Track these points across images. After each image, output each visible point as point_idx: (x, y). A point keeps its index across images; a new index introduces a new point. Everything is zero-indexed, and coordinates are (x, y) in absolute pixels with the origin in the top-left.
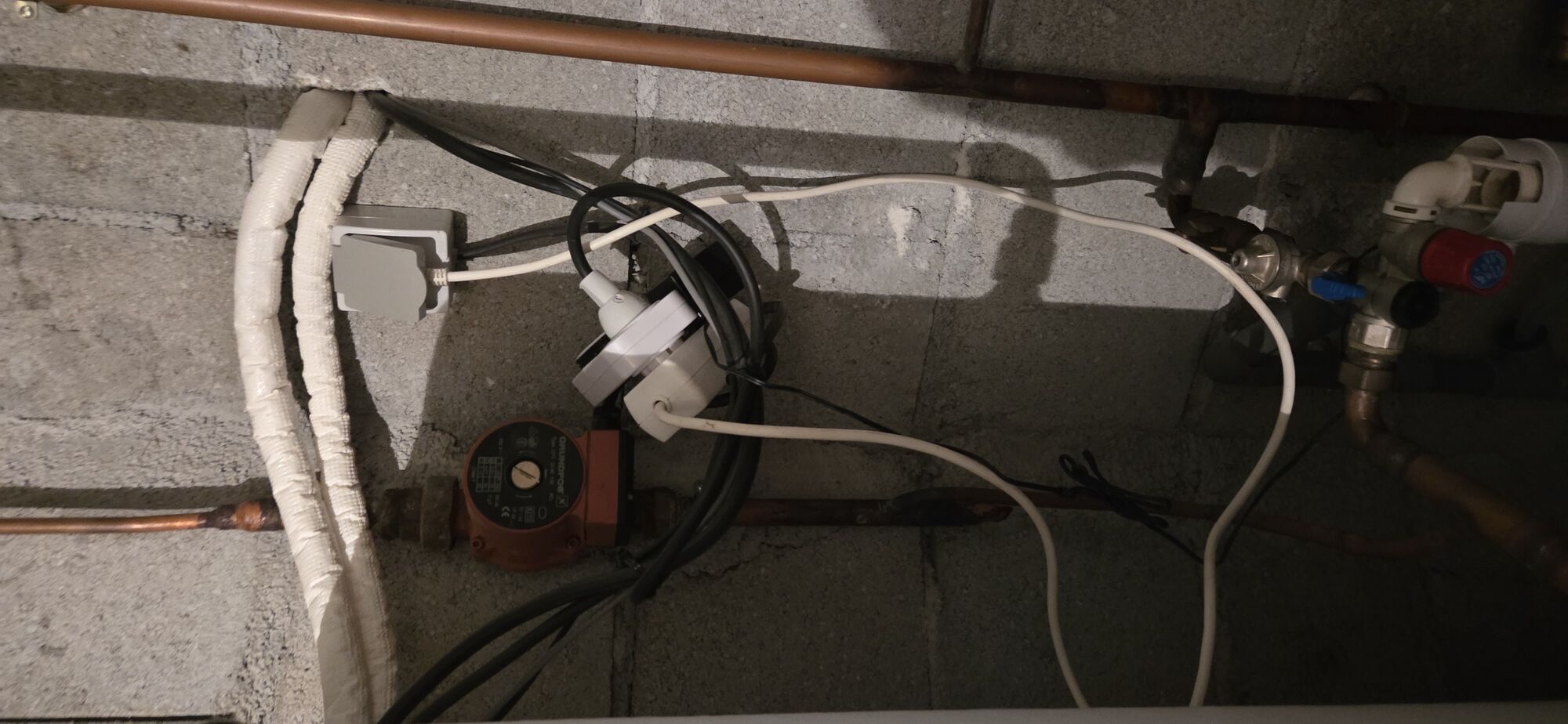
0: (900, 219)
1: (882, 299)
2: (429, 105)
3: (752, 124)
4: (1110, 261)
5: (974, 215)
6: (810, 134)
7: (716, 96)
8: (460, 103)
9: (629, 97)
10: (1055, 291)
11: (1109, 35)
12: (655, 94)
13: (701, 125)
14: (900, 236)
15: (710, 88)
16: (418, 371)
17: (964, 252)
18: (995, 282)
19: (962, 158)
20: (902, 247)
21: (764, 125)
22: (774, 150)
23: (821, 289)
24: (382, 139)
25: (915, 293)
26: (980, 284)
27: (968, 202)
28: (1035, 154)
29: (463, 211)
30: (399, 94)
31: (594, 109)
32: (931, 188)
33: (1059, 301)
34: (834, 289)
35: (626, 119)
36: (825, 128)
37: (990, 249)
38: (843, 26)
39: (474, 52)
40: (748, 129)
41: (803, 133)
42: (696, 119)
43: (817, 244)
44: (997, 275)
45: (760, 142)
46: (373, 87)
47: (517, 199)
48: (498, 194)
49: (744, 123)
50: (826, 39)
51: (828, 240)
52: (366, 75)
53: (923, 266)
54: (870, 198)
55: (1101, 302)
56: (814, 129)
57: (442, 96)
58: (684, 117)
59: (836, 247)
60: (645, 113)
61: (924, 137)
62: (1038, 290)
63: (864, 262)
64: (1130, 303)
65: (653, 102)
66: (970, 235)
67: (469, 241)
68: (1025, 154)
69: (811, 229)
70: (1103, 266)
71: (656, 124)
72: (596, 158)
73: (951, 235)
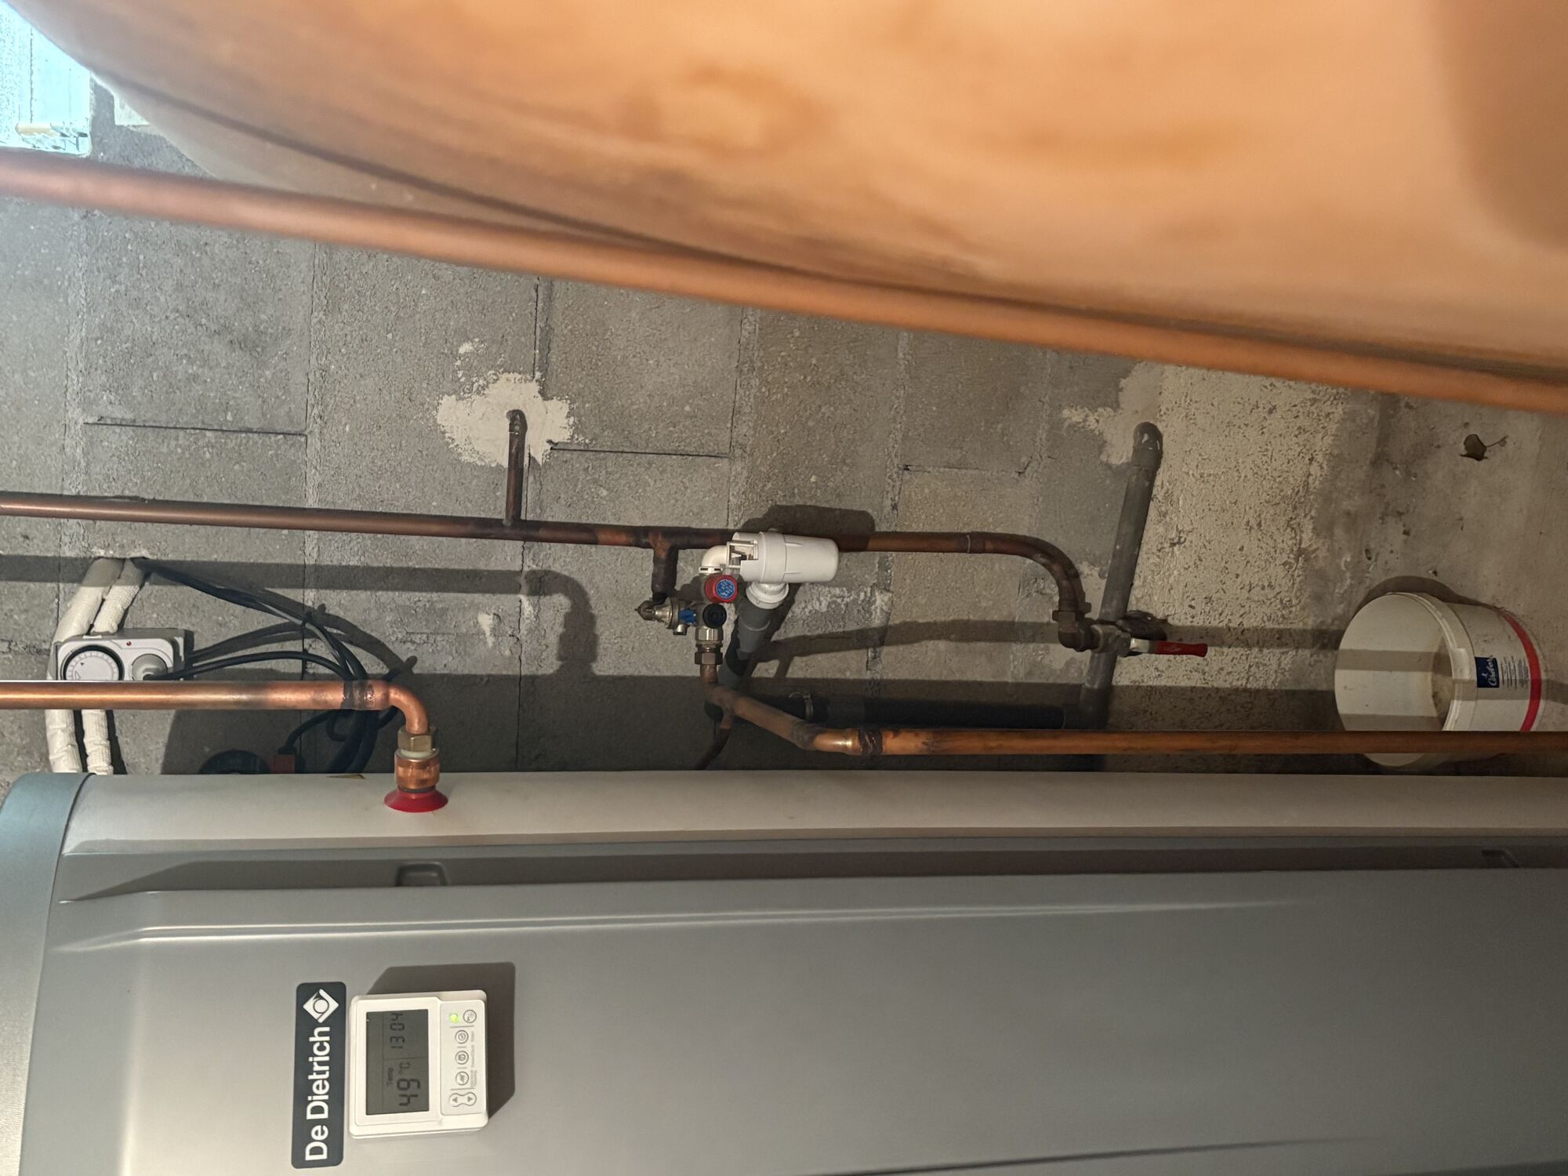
0: (486, 621)
1: (481, 677)
2: (174, 562)
3: (381, 565)
4: (637, 645)
5: (537, 617)
6: (419, 569)
7: (356, 549)
8: (192, 561)
9: (300, 552)
10: (603, 667)
11: (605, 502)
12: (316, 549)
13: (347, 567)
14: (488, 634)
15: (352, 545)
16: (157, 743)
17: (534, 642)
18: (560, 663)
19: (522, 580)
20: (490, 641)
21: (388, 565)
22: (396, 580)
23: (438, 672)
24: (141, 587)
25: (504, 673)
26: (550, 665)
27: (531, 608)
28: (572, 576)
29: (192, 630)
30: (155, 558)
31: (278, 561)
32: (505, 602)
33: (607, 674)
34: (446, 672)
35: (298, 566)
36: (429, 565)
37: (553, 639)
38: (434, 504)
39: (202, 529)
40: (379, 568)
41: (415, 569)
42: (344, 564)
43: (432, 640)
44: (560, 658)
45: (387, 576)
46: (138, 555)
47: (227, 620)
48: (215, 617)
49: (375, 565)
50: (424, 512)
51: (439, 638)
52: (135, 547)
53: (507, 653)
54: (464, 608)
55: (636, 673)
56: (422, 566)
57: (181, 558)
58: (335, 563)
59: (444, 643)
60: (310, 562)
61: (496, 569)
62: (590, 667)
63: (465, 651)
64: (657, 674)
65: (315, 555)
66: (536, 629)
67: (195, 649)
68: (565, 576)
69: (426, 631)
70: (633, 648)
71: (317, 568)
72: (279, 591)
73: (524, 631)
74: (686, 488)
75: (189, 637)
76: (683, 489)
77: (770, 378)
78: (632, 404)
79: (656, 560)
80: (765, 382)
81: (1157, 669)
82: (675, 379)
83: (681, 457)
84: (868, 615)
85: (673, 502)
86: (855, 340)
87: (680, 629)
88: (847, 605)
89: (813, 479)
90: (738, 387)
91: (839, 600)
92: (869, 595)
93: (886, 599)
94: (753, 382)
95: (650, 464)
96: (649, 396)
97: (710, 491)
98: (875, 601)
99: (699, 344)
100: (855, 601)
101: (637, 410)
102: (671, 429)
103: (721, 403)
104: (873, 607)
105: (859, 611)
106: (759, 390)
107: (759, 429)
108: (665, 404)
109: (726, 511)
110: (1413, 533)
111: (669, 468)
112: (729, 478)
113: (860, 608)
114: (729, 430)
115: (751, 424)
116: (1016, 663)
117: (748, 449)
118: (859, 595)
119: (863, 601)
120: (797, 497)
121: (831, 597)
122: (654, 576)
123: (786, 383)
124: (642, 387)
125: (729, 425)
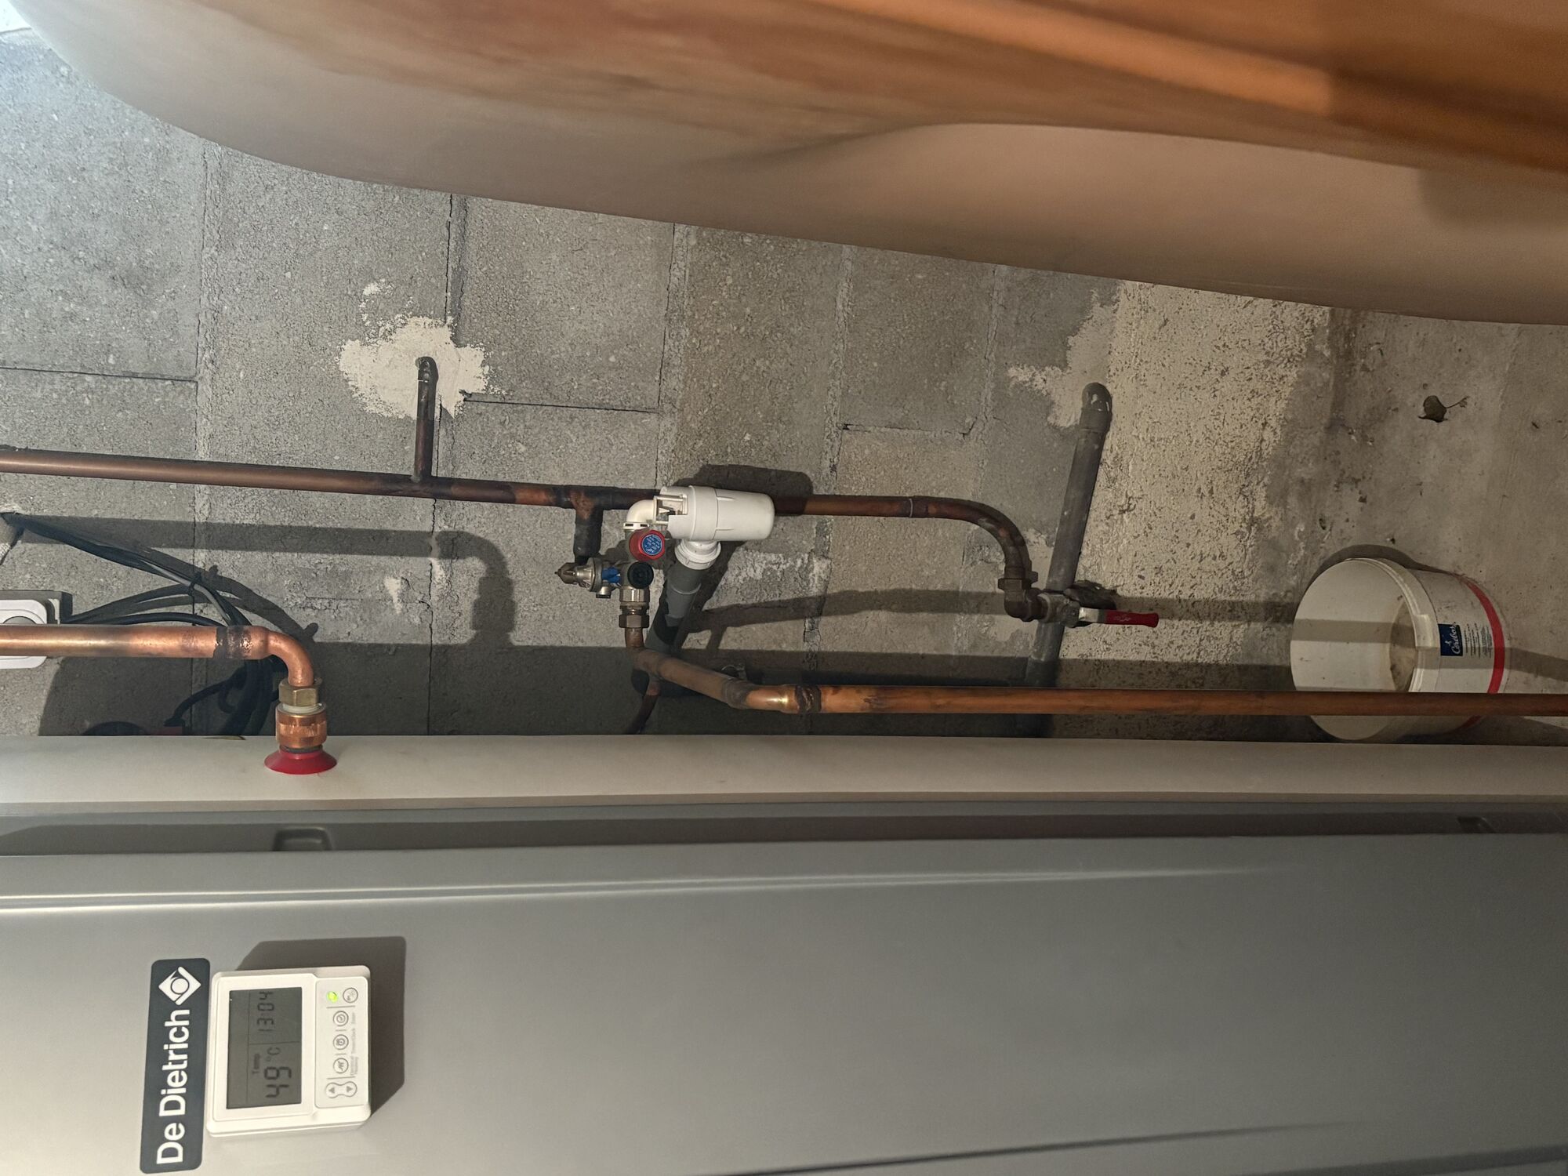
0: (393, 586)
1: (389, 647)
2: (49, 519)
3: (279, 524)
4: (558, 613)
5: (449, 582)
6: (320, 529)
7: (251, 506)
8: (70, 518)
9: (189, 509)
10: (522, 636)
11: (523, 459)
12: (207, 506)
13: (241, 526)
14: (395, 599)
15: (246, 501)
16: (32, 716)
17: (446, 609)
18: (475, 632)
19: (433, 542)
20: (398, 607)
21: (286, 524)
22: (295, 541)
23: (341, 641)
24: (13, 545)
25: (414, 642)
26: (464, 635)
27: (442, 572)
28: (487, 538)
29: (70, 592)
30: (28, 513)
31: (165, 518)
32: (414, 565)
33: (526, 644)
34: (350, 641)
35: (188, 524)
36: (330, 524)
37: (467, 606)
38: (337, 458)
39: (82, 483)
40: (275, 527)
41: (316, 528)
42: (238, 522)
43: (334, 606)
44: (475, 626)
45: (285, 536)
46: (9, 510)
47: (109, 582)
48: (95, 579)
49: (272, 524)
50: (326, 466)
51: (342, 604)
52: (6, 501)
53: (417, 621)
54: (370, 572)
55: (557, 644)
56: (323, 525)
57: (57, 513)
58: (228, 521)
59: (348, 609)
60: (201, 519)
61: (404, 529)
62: (508, 636)
63: (370, 619)
64: (580, 644)
65: (206, 512)
66: (447, 595)
67: (73, 614)
68: (479, 538)
69: (327, 596)
70: (554, 617)
71: (208, 526)
72: (166, 551)
73: (434, 598)
74: (612, 445)
75: (66, 600)
76: (608, 445)
77: (702, 328)
78: (553, 352)
79: (579, 521)
80: (695, 332)
81: (1105, 642)
82: (598, 327)
83: (605, 412)
84: (805, 583)
85: (597, 459)
86: (791, 290)
87: (603, 591)
88: (783, 572)
89: (747, 438)
90: (667, 337)
91: (775, 567)
92: (806, 562)
93: (824, 566)
94: (683, 333)
95: (572, 418)
96: (571, 344)
97: (637, 448)
98: (813, 568)
99: (624, 290)
100: (791, 568)
101: (558, 360)
102: (595, 380)
103: (649, 354)
104: (811, 575)
105: (796, 579)
106: (690, 341)
107: (689, 381)
108: (588, 354)
109: (654, 470)
110: (1369, 499)
111: (592, 423)
112: (658, 434)
113: (797, 575)
114: (657, 384)
115: (681, 378)
116: (960, 635)
117: (678, 404)
118: (795, 562)
119: (801, 567)
120: (731, 457)
121: (766, 564)
122: (576, 537)
123: (718, 334)
124: (562, 334)
125: (657, 378)
